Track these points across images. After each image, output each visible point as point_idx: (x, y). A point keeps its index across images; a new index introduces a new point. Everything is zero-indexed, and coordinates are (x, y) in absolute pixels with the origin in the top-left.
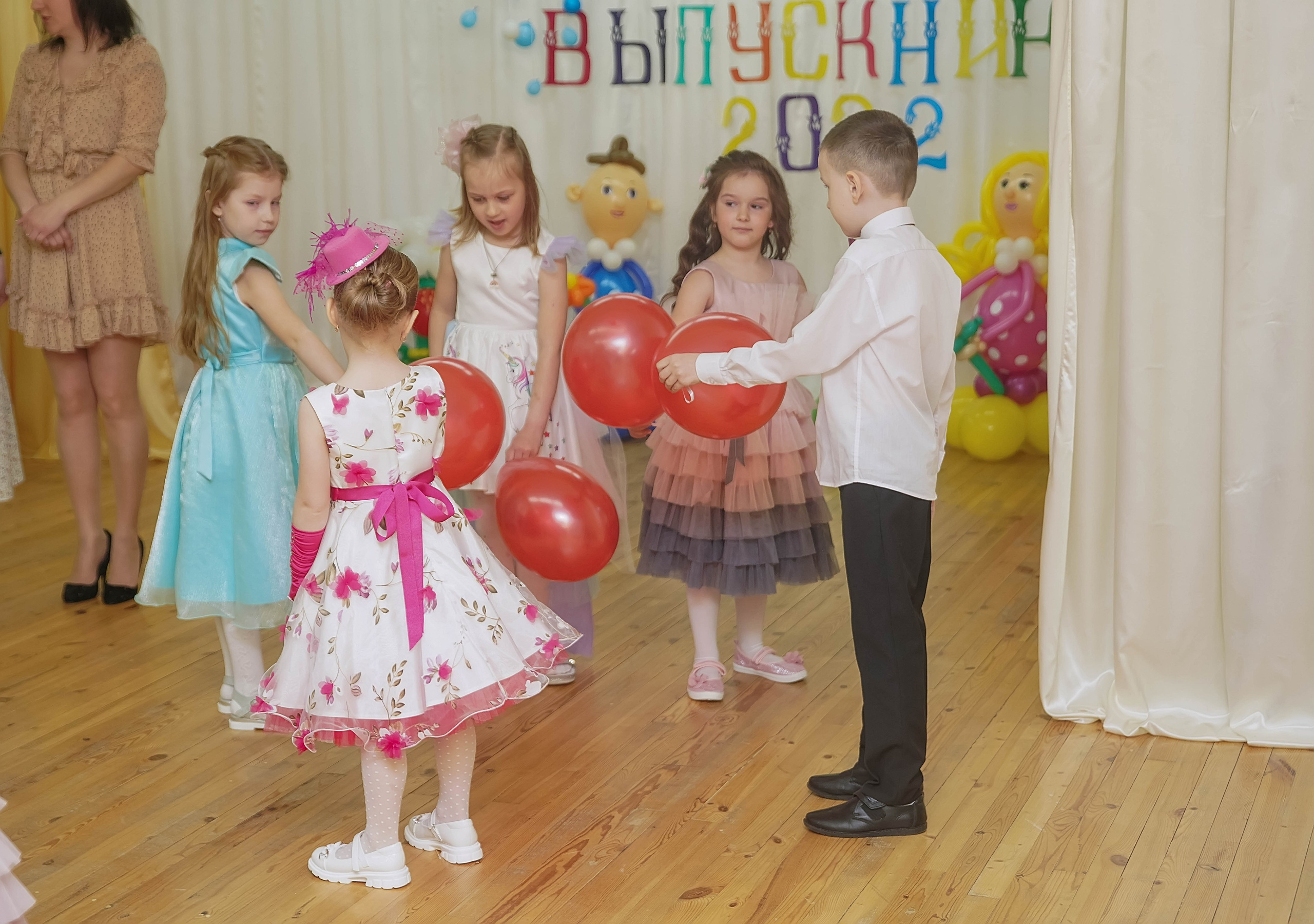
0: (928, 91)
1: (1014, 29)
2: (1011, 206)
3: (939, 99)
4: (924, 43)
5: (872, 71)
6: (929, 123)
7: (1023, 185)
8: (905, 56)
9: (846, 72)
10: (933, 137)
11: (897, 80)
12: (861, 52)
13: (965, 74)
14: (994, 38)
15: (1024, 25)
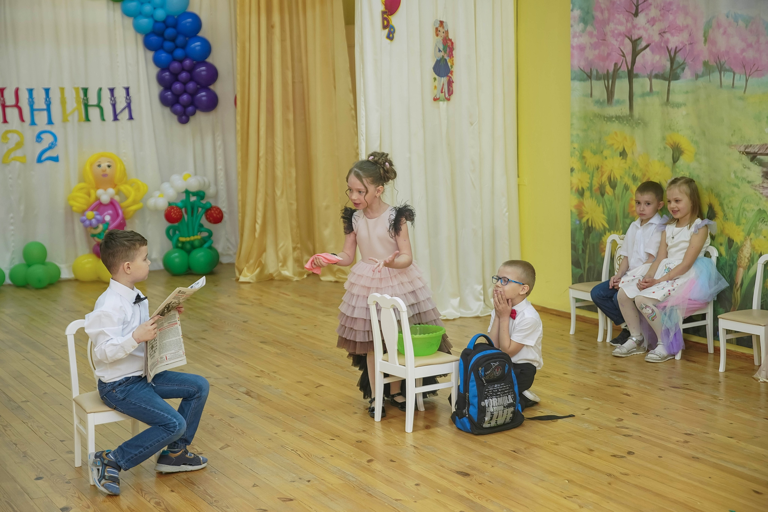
0: (48, 128)
1: (83, 101)
2: (105, 175)
3: (53, 131)
4: (45, 107)
5: (22, 119)
6: (51, 141)
7: (109, 166)
8: (36, 113)
9: (8, 119)
10: (53, 148)
11: (33, 123)
12: (16, 111)
13: (65, 120)
14: (75, 105)
15: (87, 100)
